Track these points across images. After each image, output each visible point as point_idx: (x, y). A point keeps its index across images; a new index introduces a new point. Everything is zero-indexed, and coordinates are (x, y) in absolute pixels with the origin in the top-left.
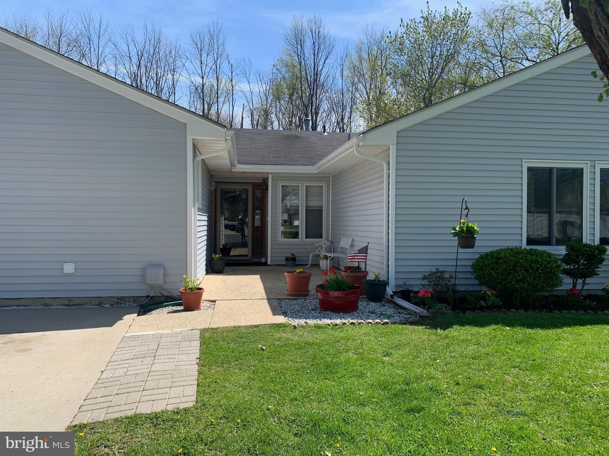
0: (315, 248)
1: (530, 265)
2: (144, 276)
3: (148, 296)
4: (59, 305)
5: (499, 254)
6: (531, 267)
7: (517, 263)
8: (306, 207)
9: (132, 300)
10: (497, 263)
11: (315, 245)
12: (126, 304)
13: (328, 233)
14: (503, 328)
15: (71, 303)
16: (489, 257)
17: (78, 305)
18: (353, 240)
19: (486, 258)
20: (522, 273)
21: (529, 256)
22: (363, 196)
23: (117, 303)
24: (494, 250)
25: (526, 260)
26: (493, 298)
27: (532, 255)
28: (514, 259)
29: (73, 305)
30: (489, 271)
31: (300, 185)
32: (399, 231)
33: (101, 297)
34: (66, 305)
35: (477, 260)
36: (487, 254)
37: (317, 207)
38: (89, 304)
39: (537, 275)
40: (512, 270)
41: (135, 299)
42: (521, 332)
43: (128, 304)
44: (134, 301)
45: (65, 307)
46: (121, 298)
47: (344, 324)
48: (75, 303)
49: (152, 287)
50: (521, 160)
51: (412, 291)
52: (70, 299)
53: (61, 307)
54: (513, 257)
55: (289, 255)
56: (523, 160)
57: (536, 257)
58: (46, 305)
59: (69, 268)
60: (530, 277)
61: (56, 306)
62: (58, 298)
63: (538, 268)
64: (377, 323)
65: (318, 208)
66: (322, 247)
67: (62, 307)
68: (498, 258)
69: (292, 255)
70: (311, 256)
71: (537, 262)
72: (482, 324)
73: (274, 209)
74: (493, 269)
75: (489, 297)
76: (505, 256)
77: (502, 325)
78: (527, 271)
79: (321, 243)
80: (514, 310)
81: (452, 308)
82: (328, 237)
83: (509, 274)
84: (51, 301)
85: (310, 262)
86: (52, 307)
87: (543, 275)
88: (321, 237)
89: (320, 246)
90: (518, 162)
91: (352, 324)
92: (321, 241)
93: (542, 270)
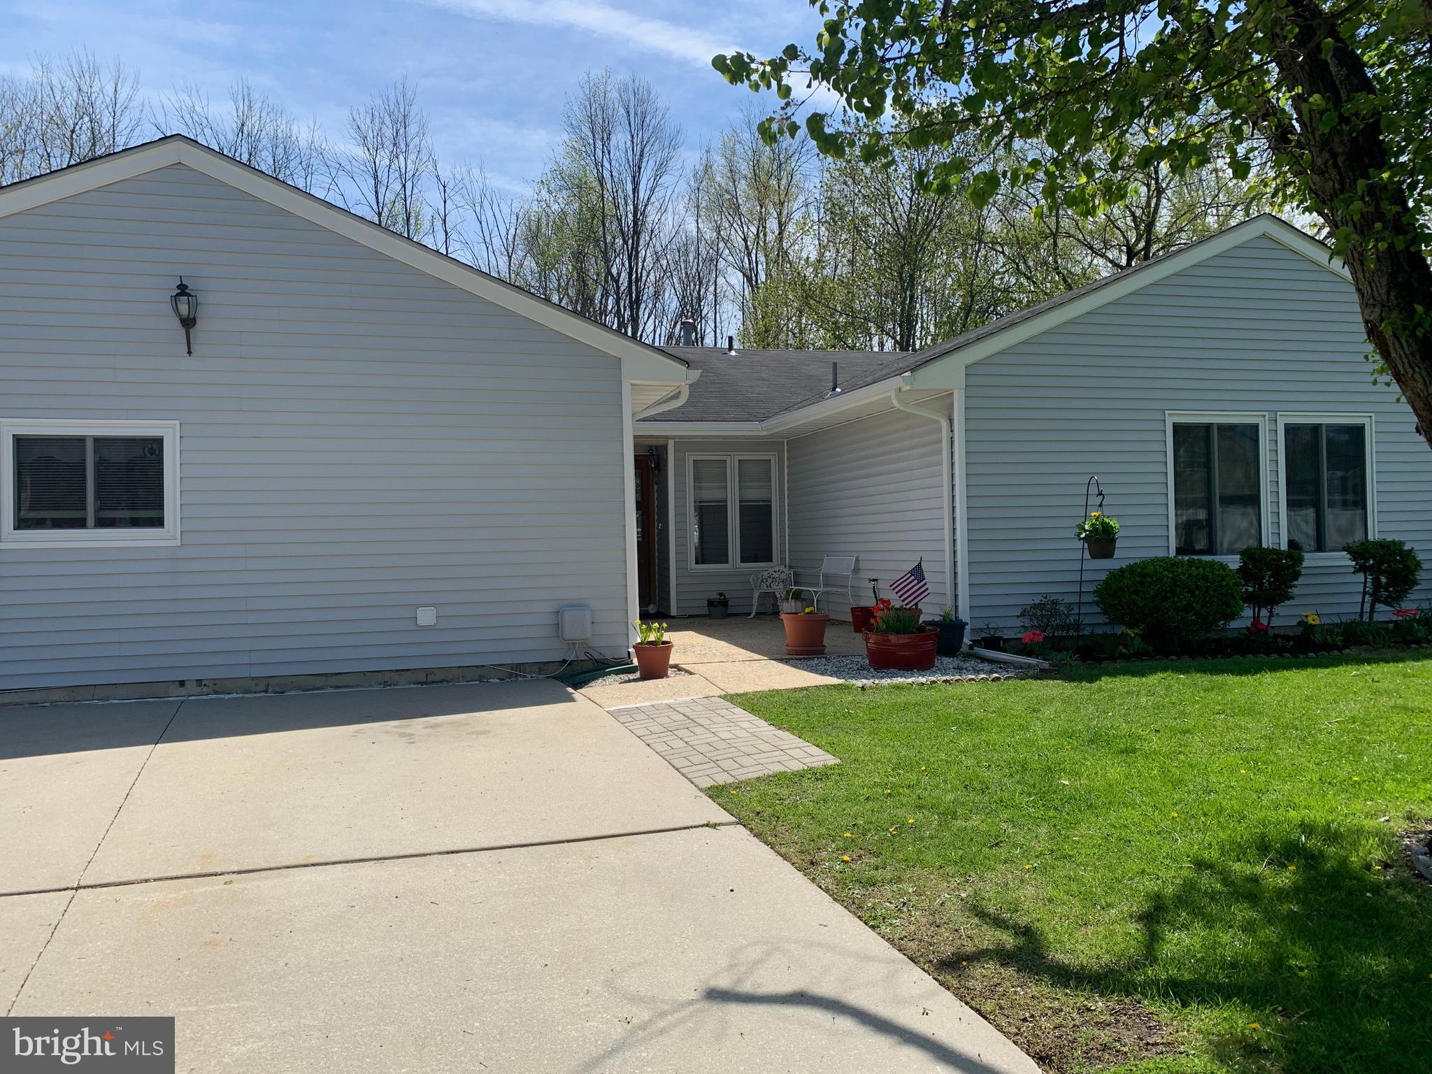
0: (760, 580)
1: (1196, 583)
2: (558, 626)
3: (564, 661)
4: (410, 683)
5: (1142, 568)
6: (1198, 587)
7: (1176, 581)
8: (740, 501)
9: (536, 668)
10: (1142, 583)
11: (760, 576)
12: (525, 677)
13: (782, 551)
14: (1176, 676)
15: (430, 678)
16: (1127, 574)
17: (442, 681)
18: (857, 561)
19: (1123, 577)
20: (1185, 597)
21: (1193, 568)
22: (883, 478)
23: (510, 675)
24: (1132, 563)
25: (1190, 575)
26: (1138, 641)
27: (1197, 568)
28: (1171, 575)
29: (433, 682)
30: (1130, 596)
31: (728, 459)
32: (976, 536)
33: (483, 666)
34: (422, 683)
35: (1106, 582)
36: (1122, 570)
37: (759, 501)
38: (461, 679)
39: (1208, 599)
40: (1169, 592)
41: (542, 667)
42: (1204, 680)
43: (529, 676)
44: (540, 671)
45: (420, 686)
46: (519, 666)
47: (934, 682)
48: (437, 678)
49: (572, 644)
50: (1163, 411)
51: (1001, 638)
52: (428, 671)
53: (412, 686)
54: (1168, 571)
55: (715, 596)
56: (1166, 412)
57: (1204, 569)
58: (386, 683)
59: (426, 617)
60: (1197, 603)
61: (404, 685)
62: (407, 670)
63: (1207, 589)
64: (983, 678)
65: (761, 503)
66: (773, 578)
67: (415, 686)
68: (1144, 576)
69: (721, 594)
70: (756, 595)
71: (1206, 578)
72: (1142, 673)
73: (680, 507)
74: (1137, 592)
75: (1132, 639)
76: (1156, 571)
77: (1172, 671)
78: (1192, 592)
79: (771, 571)
80: (1173, 657)
81: (1080, 657)
82: (783, 559)
83: (1165, 598)
84: (396, 677)
85: (755, 608)
86: (398, 687)
87: (1216, 600)
88: (769, 559)
89: (769, 577)
90: (1159, 416)
91: (946, 681)
92: (772, 568)
93: (1214, 591)
